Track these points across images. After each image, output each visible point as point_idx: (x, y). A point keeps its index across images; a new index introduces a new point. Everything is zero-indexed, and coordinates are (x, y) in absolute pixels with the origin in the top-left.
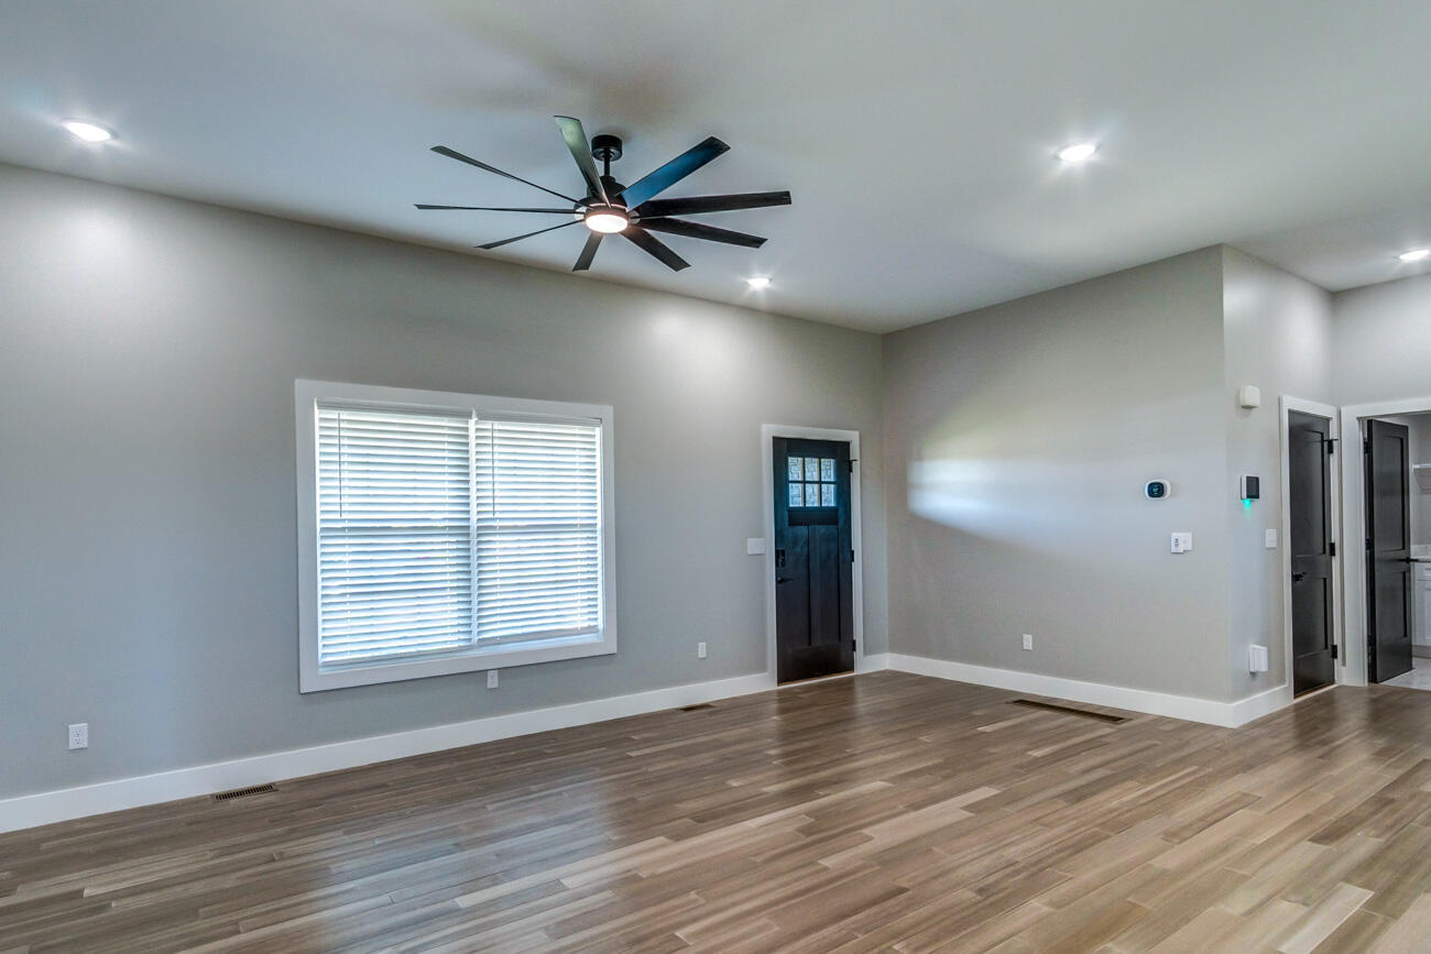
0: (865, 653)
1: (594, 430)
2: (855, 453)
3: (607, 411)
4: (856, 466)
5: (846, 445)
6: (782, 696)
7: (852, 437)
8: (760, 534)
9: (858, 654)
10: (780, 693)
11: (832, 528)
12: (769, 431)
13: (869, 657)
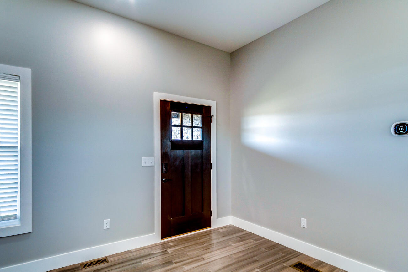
0: (217, 217)
1: (17, 84)
2: (213, 112)
3: (27, 72)
4: (214, 120)
5: (208, 109)
6: (164, 246)
7: (212, 104)
8: (152, 154)
9: (214, 218)
10: (163, 244)
11: (199, 151)
12: (158, 97)
13: (219, 219)
